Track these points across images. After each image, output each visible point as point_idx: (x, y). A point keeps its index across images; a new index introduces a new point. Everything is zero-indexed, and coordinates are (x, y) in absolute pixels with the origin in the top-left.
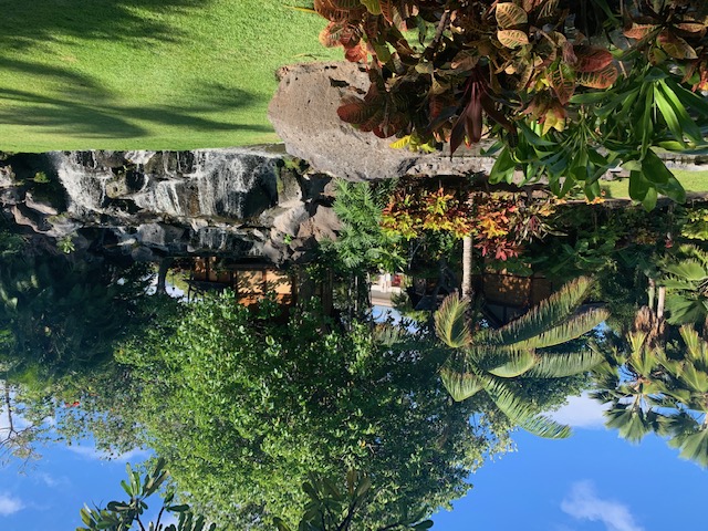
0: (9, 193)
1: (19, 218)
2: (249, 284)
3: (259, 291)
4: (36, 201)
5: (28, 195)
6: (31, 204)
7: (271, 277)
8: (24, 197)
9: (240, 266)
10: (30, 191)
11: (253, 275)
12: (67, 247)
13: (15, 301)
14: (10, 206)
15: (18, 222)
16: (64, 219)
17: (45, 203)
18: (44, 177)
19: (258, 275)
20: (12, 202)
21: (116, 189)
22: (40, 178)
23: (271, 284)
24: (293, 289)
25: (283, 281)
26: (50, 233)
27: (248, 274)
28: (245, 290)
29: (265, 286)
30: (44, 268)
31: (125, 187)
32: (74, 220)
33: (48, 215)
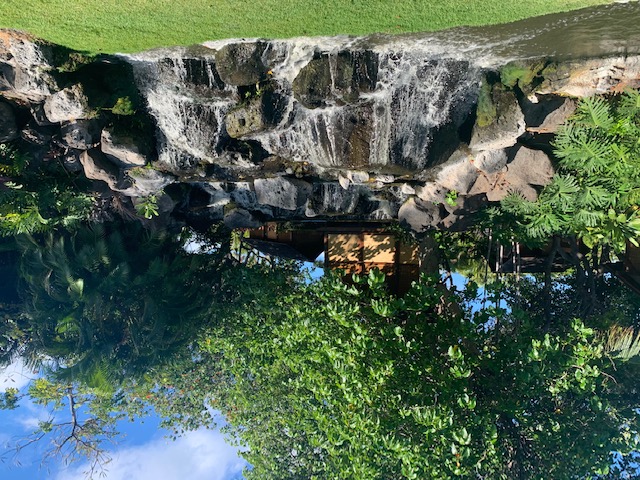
0: (76, 131)
1: (90, 169)
2: (342, 250)
3: (354, 259)
4: (117, 144)
5: (105, 134)
6: (108, 149)
7: (370, 242)
8: (97, 138)
9: (333, 229)
10: (108, 128)
11: (348, 239)
12: (150, 211)
13: (80, 283)
14: (77, 153)
15: (88, 175)
16: (152, 172)
17: (129, 147)
18: (128, 105)
19: (353, 240)
20: (81, 145)
21: (243, 122)
22: (121, 107)
23: (369, 251)
24: (397, 257)
25: (383, 247)
26: (130, 192)
27: (341, 238)
28: (338, 258)
29: (362, 253)
30: (116, 237)
31: (258, 118)
32: (165, 173)
33: (132, 166)
